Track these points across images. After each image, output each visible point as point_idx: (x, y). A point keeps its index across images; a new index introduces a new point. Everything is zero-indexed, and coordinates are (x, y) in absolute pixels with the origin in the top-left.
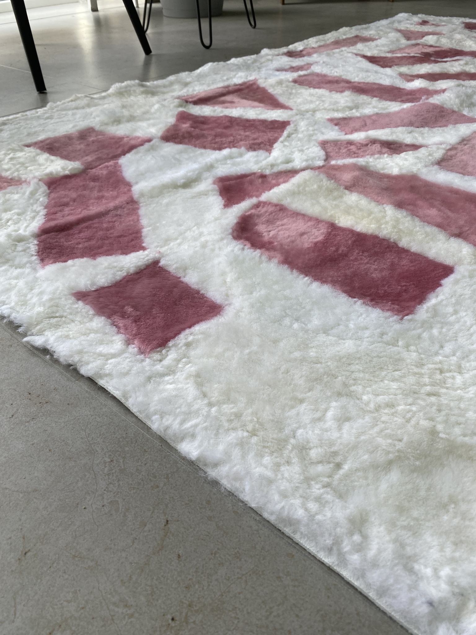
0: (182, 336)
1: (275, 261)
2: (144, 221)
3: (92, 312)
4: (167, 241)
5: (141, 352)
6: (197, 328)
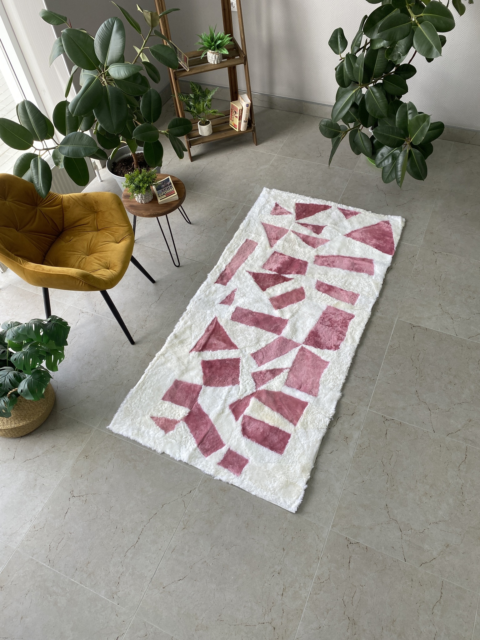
0: (243, 470)
1: (254, 442)
2: (220, 434)
3: (223, 468)
4: (228, 440)
5: (238, 476)
6: (245, 467)
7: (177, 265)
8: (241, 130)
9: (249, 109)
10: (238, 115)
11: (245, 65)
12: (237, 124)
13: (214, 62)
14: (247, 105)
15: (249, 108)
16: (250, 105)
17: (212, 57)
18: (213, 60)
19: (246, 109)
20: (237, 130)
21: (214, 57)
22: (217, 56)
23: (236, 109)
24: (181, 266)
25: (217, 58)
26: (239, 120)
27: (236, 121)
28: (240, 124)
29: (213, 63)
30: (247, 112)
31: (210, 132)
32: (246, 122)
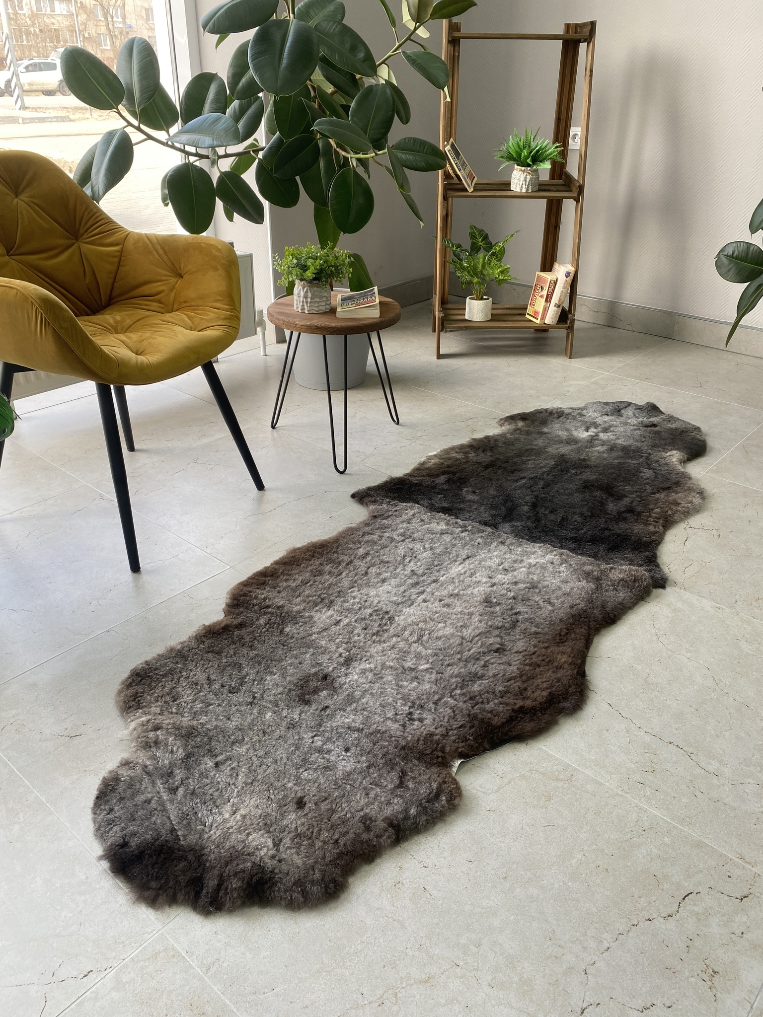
7: (341, 468)
8: (546, 322)
9: (570, 282)
10: (545, 293)
11: (578, 202)
12: (541, 310)
13: (522, 187)
14: (568, 274)
15: (569, 279)
16: (572, 275)
17: (519, 180)
18: (521, 184)
19: (564, 281)
20: (538, 322)
21: (522, 179)
22: (529, 177)
23: (545, 280)
24: (347, 474)
25: (528, 180)
26: (546, 301)
27: (539, 304)
28: (546, 309)
29: (518, 190)
30: (564, 288)
31: (486, 315)
32: (559, 306)
